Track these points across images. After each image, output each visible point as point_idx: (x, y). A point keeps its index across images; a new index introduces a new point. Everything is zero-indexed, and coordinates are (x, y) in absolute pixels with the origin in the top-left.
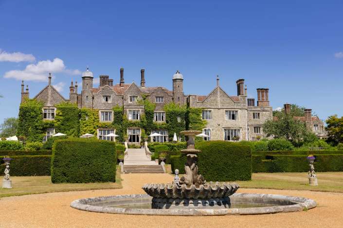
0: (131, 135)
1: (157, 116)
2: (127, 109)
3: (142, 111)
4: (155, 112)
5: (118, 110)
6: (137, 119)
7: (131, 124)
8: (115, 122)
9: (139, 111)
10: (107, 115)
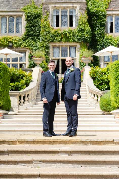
0: (58, 60)
1: (112, 23)
2: (50, 6)
3: (81, 9)
4: (110, 15)
5: (33, 11)
6: (71, 25)
7: (58, 35)
8: (27, 35)
9: (74, 8)
10: (11, 22)
